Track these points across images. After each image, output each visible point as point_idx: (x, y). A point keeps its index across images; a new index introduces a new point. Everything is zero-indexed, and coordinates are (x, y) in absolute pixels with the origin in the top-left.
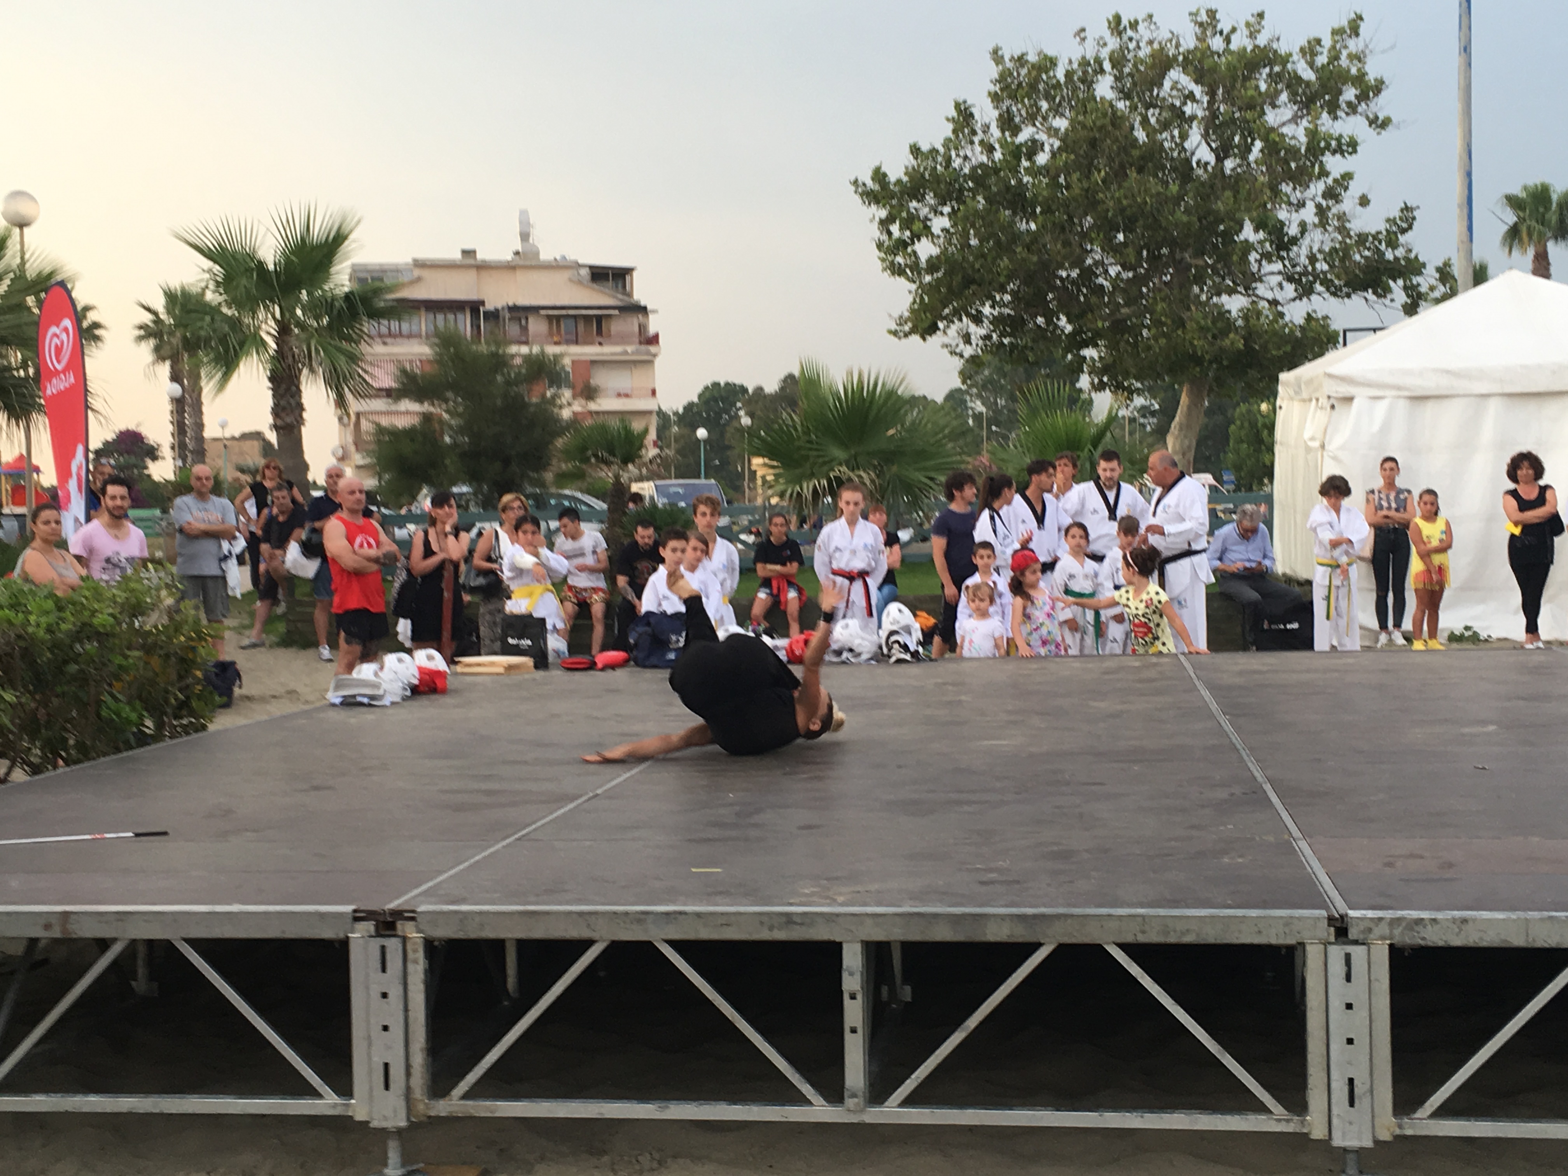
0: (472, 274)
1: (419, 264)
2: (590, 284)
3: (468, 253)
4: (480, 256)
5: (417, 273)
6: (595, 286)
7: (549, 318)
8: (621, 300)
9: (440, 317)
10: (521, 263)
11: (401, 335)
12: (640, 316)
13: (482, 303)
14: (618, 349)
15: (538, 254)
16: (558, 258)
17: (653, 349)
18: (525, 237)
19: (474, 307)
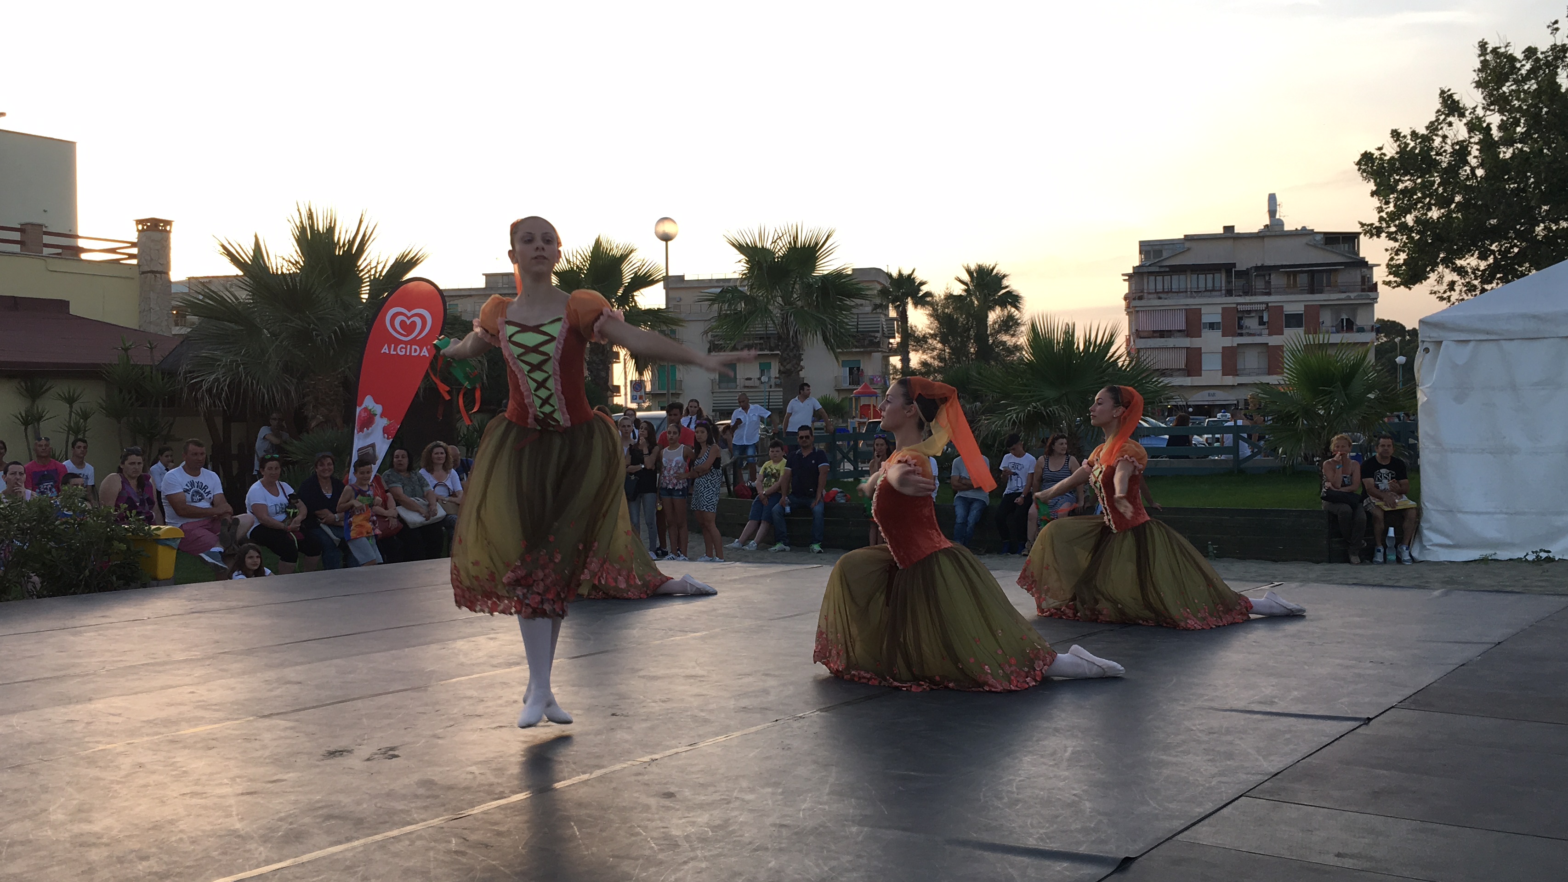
0: (1230, 243)
1: (1188, 238)
2: (1323, 246)
3: (1229, 229)
4: (1236, 231)
5: (1187, 245)
6: (1329, 248)
7: (1288, 274)
8: (1351, 258)
9: (1202, 277)
10: (1268, 234)
11: (1171, 292)
12: (1365, 270)
13: (1234, 265)
14: (1343, 296)
15: (1282, 225)
16: (1299, 228)
17: (1372, 295)
18: (1272, 212)
19: (1228, 268)
